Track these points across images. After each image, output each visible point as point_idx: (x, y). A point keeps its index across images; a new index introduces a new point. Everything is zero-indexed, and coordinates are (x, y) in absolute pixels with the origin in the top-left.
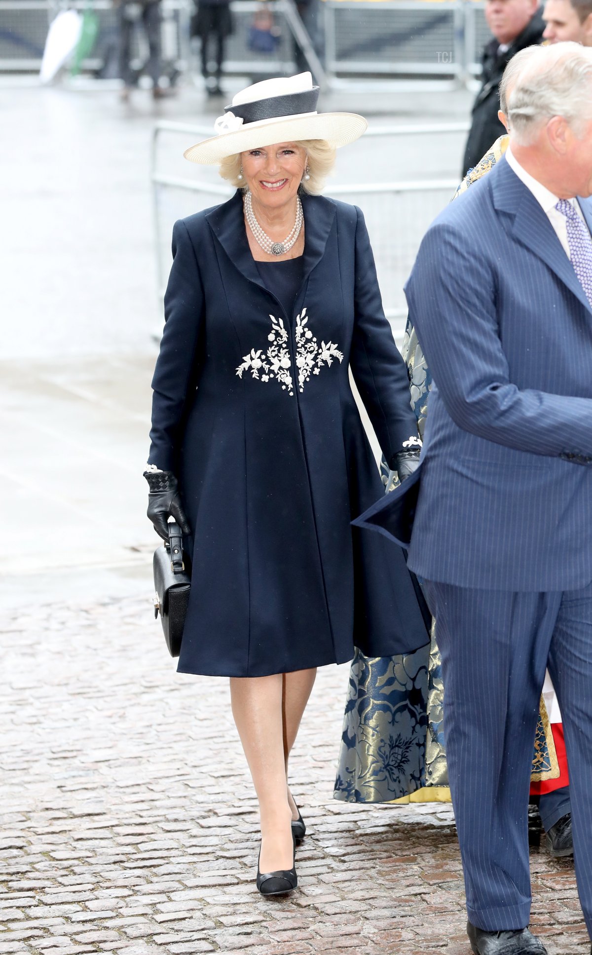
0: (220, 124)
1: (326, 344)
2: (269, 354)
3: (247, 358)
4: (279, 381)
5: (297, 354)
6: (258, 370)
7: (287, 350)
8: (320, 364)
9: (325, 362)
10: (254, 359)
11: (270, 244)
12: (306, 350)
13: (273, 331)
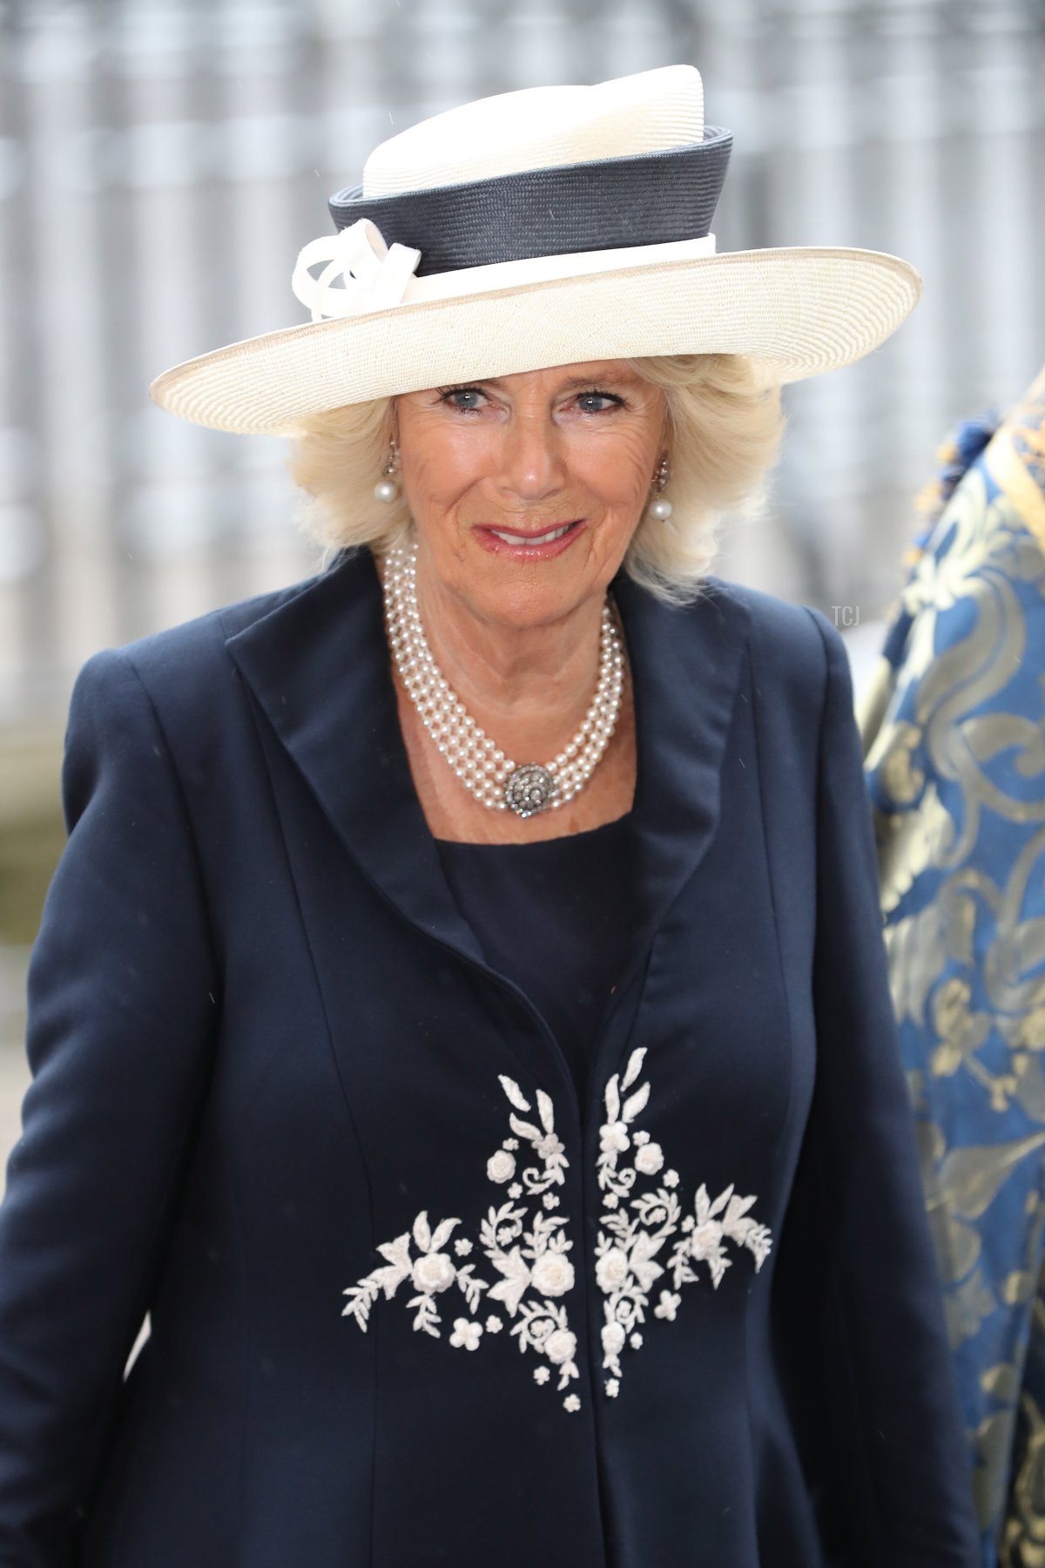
0: (316, 271)
1: (713, 1195)
2: (488, 1236)
3: (394, 1250)
4: (523, 1348)
5: (601, 1236)
6: (438, 1297)
7: (561, 1221)
8: (683, 1275)
9: (700, 1266)
10: (423, 1255)
11: (499, 767)
12: (635, 1223)
13: (511, 1144)
